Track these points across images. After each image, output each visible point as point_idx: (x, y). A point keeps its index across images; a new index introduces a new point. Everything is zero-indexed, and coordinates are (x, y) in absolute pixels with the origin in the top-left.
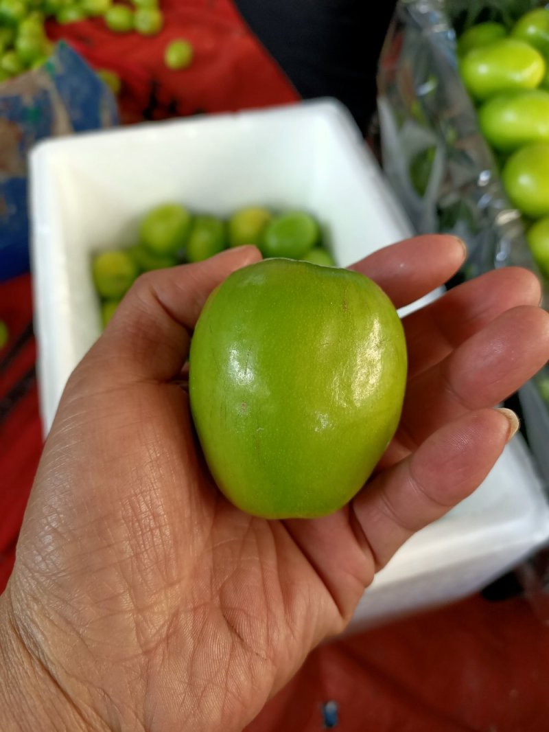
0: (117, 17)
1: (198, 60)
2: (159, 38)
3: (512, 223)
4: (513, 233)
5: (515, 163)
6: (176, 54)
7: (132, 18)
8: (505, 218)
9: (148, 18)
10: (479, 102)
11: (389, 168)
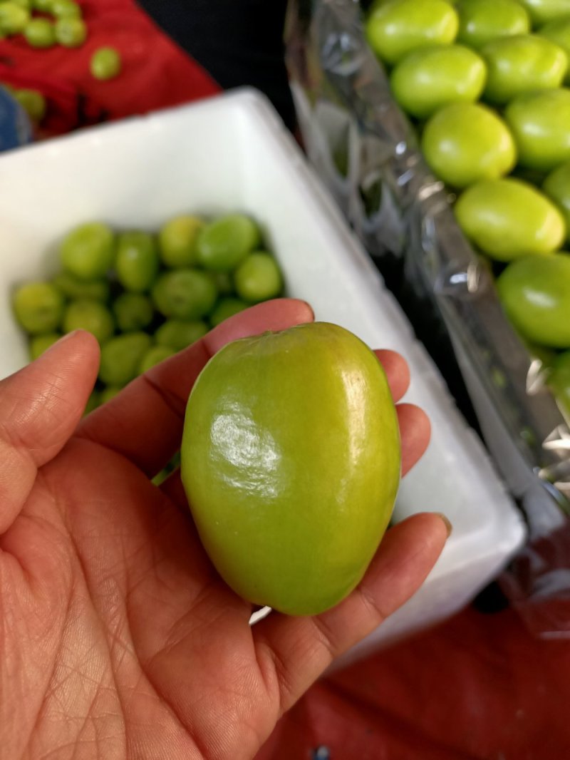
0: (37, 32)
1: (126, 68)
2: (82, 50)
3: (435, 196)
4: (439, 207)
5: (433, 129)
6: (103, 63)
7: (53, 31)
8: (427, 191)
9: (70, 28)
10: (389, 68)
11: (313, 154)
